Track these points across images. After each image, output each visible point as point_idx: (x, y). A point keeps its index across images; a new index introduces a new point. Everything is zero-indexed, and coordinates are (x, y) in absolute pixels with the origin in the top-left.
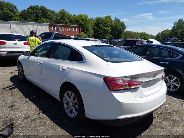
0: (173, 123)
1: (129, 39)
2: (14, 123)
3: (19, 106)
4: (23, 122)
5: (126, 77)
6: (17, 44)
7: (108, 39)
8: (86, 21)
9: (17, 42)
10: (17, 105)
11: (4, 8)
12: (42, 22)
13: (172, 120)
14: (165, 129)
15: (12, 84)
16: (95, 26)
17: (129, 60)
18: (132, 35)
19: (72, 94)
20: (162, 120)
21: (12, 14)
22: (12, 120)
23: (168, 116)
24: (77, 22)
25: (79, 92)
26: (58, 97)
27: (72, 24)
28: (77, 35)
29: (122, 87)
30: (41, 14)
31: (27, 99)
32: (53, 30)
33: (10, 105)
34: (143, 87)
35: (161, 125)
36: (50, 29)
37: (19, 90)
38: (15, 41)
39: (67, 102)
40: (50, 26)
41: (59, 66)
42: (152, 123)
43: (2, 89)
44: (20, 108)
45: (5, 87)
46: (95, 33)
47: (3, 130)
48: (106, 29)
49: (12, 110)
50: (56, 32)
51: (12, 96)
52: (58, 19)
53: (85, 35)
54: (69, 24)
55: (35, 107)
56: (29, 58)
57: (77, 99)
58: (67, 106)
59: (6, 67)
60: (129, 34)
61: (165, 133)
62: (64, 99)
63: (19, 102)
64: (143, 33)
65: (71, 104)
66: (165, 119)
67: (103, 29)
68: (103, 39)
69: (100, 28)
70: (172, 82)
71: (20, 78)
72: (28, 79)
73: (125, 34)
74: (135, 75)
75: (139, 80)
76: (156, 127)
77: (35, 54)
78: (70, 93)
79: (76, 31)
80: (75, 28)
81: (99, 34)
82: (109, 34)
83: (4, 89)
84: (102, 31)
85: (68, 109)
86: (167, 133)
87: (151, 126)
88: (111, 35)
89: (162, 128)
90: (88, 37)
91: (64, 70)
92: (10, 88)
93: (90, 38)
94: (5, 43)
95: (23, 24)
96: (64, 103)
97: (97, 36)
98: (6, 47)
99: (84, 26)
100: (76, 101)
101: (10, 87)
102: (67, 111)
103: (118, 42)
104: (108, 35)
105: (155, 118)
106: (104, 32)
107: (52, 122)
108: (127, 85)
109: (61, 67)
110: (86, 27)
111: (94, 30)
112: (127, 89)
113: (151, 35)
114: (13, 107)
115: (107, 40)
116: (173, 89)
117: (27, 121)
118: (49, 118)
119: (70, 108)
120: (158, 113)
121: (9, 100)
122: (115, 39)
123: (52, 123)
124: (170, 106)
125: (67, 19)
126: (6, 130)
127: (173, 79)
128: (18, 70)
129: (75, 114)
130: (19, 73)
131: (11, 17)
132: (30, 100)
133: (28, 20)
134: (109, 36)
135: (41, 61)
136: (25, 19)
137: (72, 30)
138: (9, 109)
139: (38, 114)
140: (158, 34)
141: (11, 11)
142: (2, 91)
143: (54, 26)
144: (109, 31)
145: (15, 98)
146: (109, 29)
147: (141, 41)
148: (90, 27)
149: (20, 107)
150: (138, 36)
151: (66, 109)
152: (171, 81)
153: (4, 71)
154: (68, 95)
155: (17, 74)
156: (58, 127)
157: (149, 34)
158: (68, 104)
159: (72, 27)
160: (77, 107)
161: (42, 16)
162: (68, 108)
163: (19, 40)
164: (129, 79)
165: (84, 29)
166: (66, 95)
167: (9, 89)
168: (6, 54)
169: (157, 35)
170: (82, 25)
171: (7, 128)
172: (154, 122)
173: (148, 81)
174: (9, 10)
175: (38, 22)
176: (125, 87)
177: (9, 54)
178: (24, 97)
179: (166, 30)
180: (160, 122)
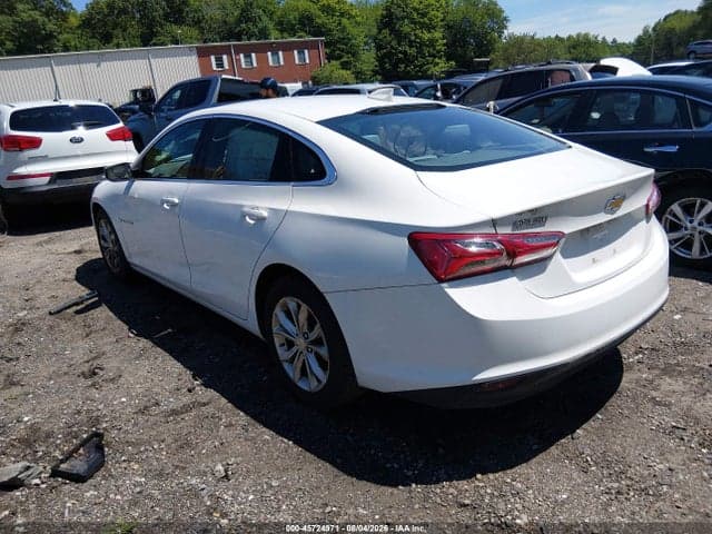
0: (701, 381)
1: (520, 68)
2: (105, 429)
3: (119, 368)
4: (136, 424)
5: (494, 223)
6: (82, 140)
7: (439, 79)
8: (342, 15)
9: (81, 131)
10: (111, 365)
11: (20, 7)
12: (173, 43)
13: (695, 371)
14: (669, 405)
15: (83, 291)
16: (380, 31)
17: (510, 154)
18: (534, 50)
19: (299, 306)
20: (657, 372)
21: (50, 26)
22: (97, 420)
23: (680, 358)
24: (306, 22)
25: (324, 298)
26: (252, 325)
27: (285, 35)
28: (313, 79)
29: (483, 262)
30: (161, 12)
31: (144, 343)
32: (215, 69)
33: (85, 368)
34: (566, 255)
35: (654, 394)
36: (205, 67)
37: (111, 314)
38: (73, 128)
39: (287, 339)
40: (203, 54)
41: (242, 206)
42: (619, 389)
43: (50, 313)
44: (120, 376)
45: (61, 304)
46: (380, 60)
47: (68, 457)
48: (426, 36)
49: (93, 385)
50: (224, 76)
51: (87, 335)
52: (231, 19)
53: (344, 72)
54: (275, 37)
55: (175, 367)
56: (131, 190)
57: (318, 325)
58: (287, 353)
59: (57, 234)
60: (523, 46)
61: (667, 419)
62: (275, 329)
63: (116, 356)
64: (578, 35)
65: (301, 343)
66: (668, 371)
67: (413, 38)
68: (415, 82)
69: (400, 37)
70: (695, 223)
71: (109, 269)
72: (138, 269)
73: (506, 50)
74: (531, 211)
75: (550, 227)
76: (634, 400)
77: (151, 171)
78: (292, 304)
79: (307, 61)
80: (301, 47)
81: (400, 61)
82: (440, 58)
83: (59, 312)
84: (411, 46)
85: (292, 363)
86: (677, 422)
87: (613, 400)
88: (448, 60)
89: (659, 404)
90: (357, 78)
91: (260, 220)
92: (79, 308)
93: (363, 82)
94: (36, 143)
95: (100, 59)
96: (277, 341)
97: (391, 71)
98: (45, 158)
99: (337, 35)
100: (318, 331)
101: (77, 304)
102: (293, 372)
103: (474, 87)
104: (437, 60)
105: (631, 368)
106: (420, 51)
107: (242, 414)
108: (500, 253)
109: (246, 209)
110: (345, 40)
111: (379, 47)
112: (505, 268)
113: (614, 41)
114: (95, 374)
115: (432, 82)
116: (702, 250)
117: (152, 419)
118: (230, 402)
119: (301, 360)
120: (640, 350)
121: (78, 351)
122: (464, 73)
123: (242, 418)
124: (691, 317)
125: (264, 18)
126: (80, 455)
127: (699, 211)
128: (101, 237)
129: (319, 381)
130: (103, 249)
131: (50, 36)
132: (155, 343)
133: (115, 41)
134: (442, 66)
135: (173, 195)
136: (106, 39)
137: (289, 60)
138: (82, 382)
139: (190, 391)
140: (641, 32)
141: (47, 14)
142: (50, 320)
143: (218, 52)
144: (441, 45)
145: (100, 343)
146: (438, 35)
147: (568, 71)
148: (360, 35)
149: (122, 371)
150: (560, 51)
151: (286, 366)
152: (691, 222)
153: (49, 247)
154: (288, 314)
155: (100, 255)
156: (264, 429)
157: (604, 38)
158: (290, 344)
159: (287, 48)
160: (324, 351)
161: (166, 17)
162: (291, 361)
163: (90, 126)
164: (508, 230)
165: (339, 49)
166: (278, 312)
167: (78, 312)
168: (50, 182)
169: (640, 37)
170: (328, 32)
171: (81, 451)
172: (624, 383)
173: (588, 229)
174: (37, 13)
175: (155, 45)
176: (495, 261)
177: (58, 181)
178: (132, 335)
179: (677, 12)
180: (651, 382)
